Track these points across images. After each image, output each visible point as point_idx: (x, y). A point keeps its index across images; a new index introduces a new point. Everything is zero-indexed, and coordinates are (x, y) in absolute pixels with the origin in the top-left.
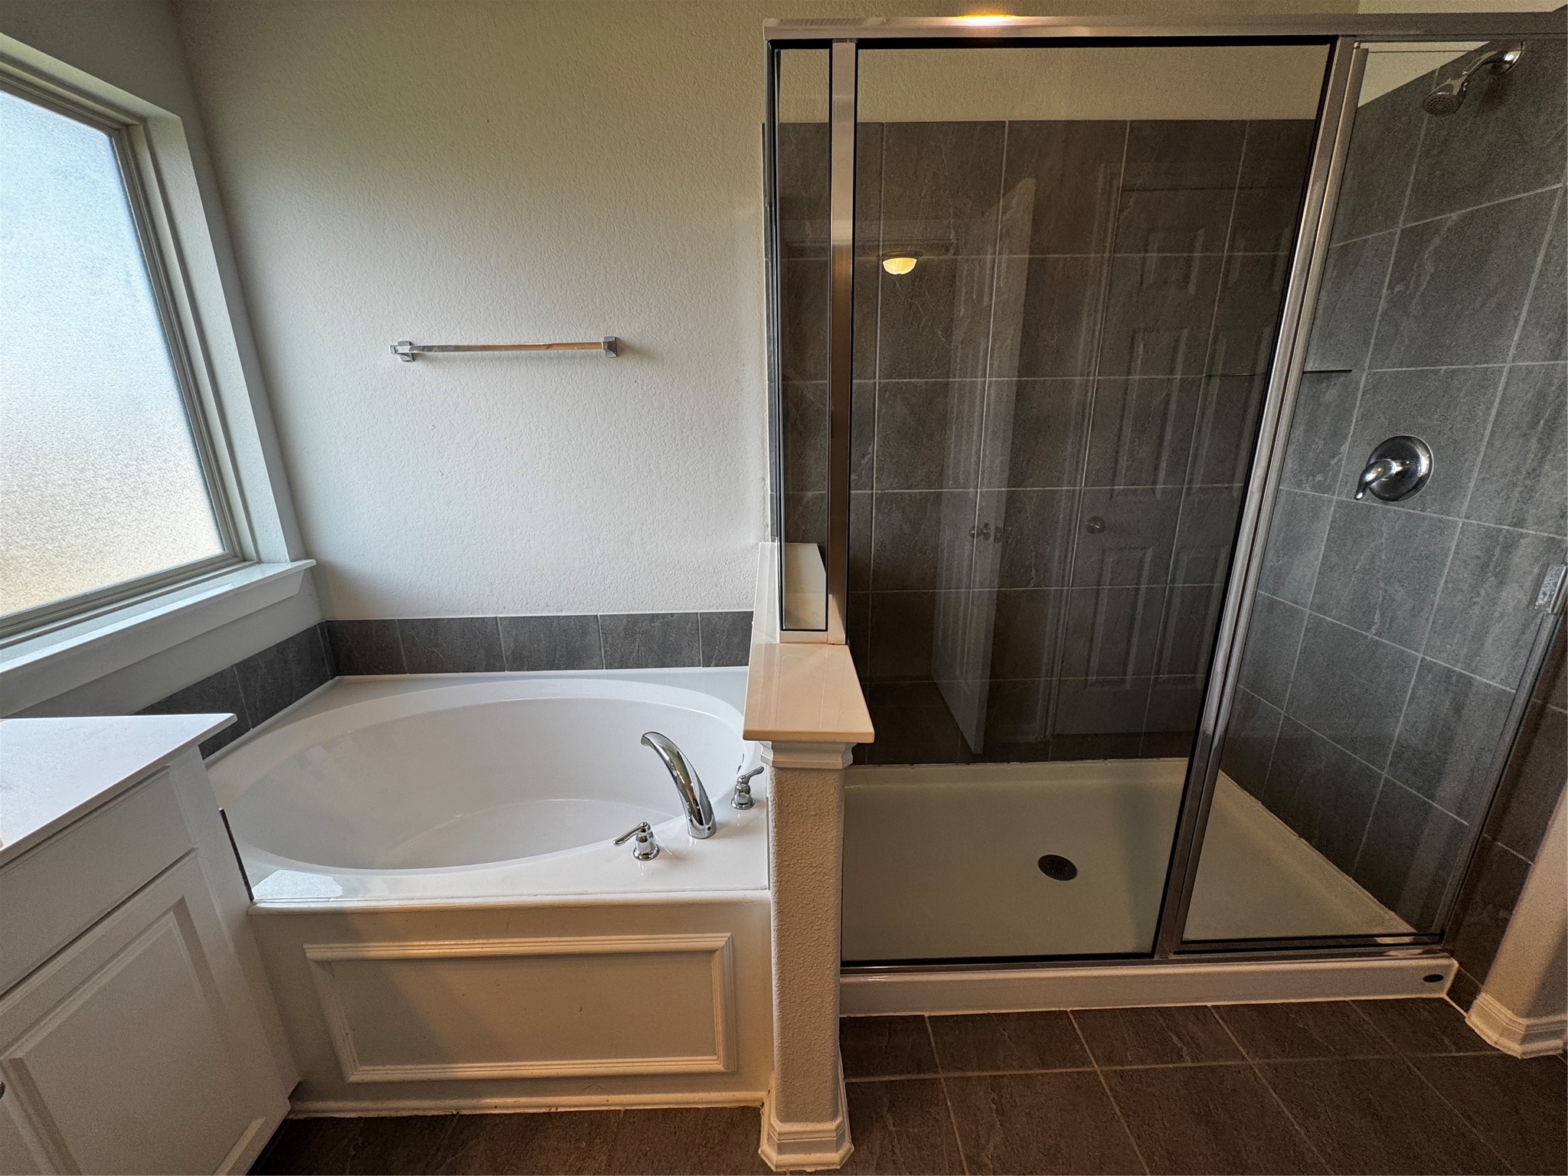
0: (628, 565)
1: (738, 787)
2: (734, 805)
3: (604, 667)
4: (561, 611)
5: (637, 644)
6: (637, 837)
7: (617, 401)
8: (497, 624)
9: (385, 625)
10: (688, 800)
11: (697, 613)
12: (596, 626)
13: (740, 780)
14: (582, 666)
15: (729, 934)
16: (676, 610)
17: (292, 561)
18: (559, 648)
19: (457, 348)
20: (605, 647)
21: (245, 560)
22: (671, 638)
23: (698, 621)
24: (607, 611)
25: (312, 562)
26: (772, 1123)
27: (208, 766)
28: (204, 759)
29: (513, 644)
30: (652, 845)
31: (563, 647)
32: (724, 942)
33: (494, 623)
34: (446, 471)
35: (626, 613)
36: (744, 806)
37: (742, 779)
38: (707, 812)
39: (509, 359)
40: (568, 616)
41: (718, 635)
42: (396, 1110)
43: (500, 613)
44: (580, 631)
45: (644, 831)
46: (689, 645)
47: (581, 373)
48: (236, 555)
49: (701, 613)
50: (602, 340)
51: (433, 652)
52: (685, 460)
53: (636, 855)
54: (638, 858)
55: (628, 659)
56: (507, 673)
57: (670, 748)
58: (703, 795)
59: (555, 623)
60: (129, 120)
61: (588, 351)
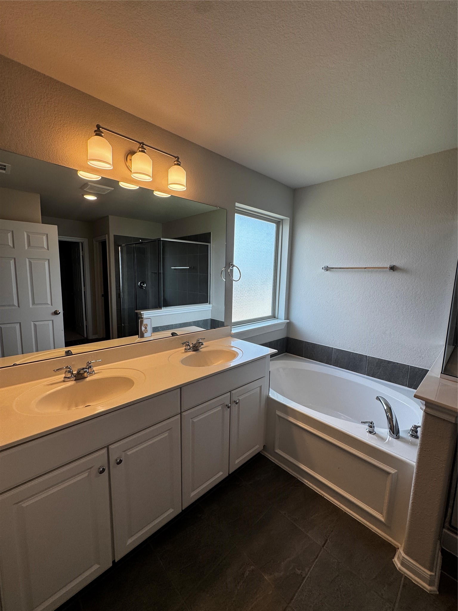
0: (383, 341)
1: (412, 428)
2: (409, 435)
3: (366, 374)
4: (354, 351)
5: (380, 370)
6: (369, 425)
7: (390, 286)
8: (333, 349)
9: (301, 342)
10: (390, 423)
11: (409, 366)
12: (366, 359)
13: (413, 426)
14: (358, 372)
15: (397, 471)
16: (400, 362)
17: (284, 320)
18: (351, 363)
19: (340, 268)
20: (368, 368)
21: (275, 318)
22: (395, 372)
23: (409, 369)
24: (371, 355)
25: (288, 321)
26: (401, 552)
27: (271, 360)
28: (270, 358)
29: (336, 358)
30: (373, 430)
31: (352, 363)
32: (394, 473)
33: (332, 349)
34: (328, 302)
35: (379, 358)
36: (413, 436)
37: (415, 426)
38: (397, 432)
39: (355, 271)
40: (356, 353)
41: (417, 377)
42: (283, 467)
43: (334, 347)
44: (360, 359)
45: (372, 424)
46: (403, 377)
47: (379, 276)
48: (274, 316)
49: (411, 366)
50: (388, 266)
51: (312, 353)
52: (415, 308)
53: (367, 431)
54: (368, 432)
55: (376, 374)
56: (332, 366)
57: (387, 404)
58: (396, 424)
59: (352, 354)
60: (280, 220)
61: (383, 270)
